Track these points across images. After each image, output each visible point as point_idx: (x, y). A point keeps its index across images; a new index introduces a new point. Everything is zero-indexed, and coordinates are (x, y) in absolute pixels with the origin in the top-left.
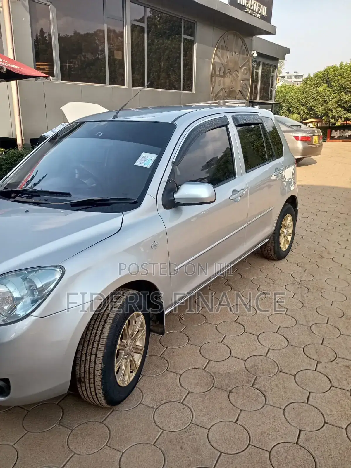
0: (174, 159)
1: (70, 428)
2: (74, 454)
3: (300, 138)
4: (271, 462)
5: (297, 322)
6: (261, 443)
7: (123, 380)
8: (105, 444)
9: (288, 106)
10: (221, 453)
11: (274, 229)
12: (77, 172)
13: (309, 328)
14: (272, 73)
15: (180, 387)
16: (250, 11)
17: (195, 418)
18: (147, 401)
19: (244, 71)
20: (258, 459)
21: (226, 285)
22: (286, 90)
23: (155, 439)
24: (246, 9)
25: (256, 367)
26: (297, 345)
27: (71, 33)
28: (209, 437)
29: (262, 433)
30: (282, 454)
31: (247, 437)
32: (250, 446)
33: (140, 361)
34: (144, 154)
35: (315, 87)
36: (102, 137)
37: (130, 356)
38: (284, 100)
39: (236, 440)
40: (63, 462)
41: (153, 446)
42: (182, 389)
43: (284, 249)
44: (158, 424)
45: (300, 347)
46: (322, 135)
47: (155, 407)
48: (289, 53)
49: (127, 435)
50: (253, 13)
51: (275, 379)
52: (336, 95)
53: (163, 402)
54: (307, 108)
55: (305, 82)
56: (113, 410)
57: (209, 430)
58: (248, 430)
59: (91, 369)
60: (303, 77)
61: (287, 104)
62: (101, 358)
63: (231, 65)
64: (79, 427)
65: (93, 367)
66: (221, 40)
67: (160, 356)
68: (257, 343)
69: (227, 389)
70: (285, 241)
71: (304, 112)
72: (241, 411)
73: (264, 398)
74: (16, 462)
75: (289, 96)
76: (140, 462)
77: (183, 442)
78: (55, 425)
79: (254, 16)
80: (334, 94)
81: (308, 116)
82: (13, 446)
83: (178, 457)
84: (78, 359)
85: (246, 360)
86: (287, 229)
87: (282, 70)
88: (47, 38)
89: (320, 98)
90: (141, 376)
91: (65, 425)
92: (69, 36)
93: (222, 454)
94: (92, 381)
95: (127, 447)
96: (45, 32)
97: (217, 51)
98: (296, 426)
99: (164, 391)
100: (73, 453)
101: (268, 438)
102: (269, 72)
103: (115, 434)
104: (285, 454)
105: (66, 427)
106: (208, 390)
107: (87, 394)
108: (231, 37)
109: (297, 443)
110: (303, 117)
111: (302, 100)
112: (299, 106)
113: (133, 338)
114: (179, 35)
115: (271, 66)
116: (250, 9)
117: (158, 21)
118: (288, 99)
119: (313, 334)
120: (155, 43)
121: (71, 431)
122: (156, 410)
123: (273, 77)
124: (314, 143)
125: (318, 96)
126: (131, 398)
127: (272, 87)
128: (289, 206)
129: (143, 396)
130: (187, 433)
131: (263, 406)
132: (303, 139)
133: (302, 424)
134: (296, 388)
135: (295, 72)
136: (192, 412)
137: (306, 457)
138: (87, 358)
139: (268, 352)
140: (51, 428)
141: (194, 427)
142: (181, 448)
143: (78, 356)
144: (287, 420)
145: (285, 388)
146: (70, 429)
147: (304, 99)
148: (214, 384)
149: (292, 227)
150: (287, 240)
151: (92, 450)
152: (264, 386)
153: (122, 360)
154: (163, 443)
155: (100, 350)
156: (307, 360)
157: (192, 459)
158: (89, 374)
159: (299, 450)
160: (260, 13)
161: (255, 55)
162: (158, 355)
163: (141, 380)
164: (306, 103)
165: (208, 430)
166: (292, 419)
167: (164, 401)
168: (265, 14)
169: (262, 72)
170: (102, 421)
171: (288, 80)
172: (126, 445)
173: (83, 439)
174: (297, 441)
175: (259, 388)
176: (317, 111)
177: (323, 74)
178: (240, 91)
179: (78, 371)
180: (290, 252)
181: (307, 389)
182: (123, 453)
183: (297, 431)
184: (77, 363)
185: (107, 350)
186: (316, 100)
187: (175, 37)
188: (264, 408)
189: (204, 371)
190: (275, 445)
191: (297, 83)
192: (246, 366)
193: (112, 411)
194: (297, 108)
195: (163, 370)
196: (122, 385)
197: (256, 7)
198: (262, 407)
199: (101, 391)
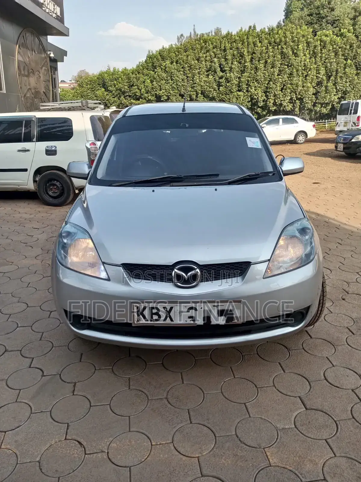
14: (53, 74)
16: (47, 10)
19: (44, 72)
24: (44, 7)
50: (50, 12)
52: (115, 99)
63: (33, 65)
66: (21, 37)
79: (51, 15)
80: (114, 98)
97: (19, 49)
108: (29, 35)
115: (52, 67)
116: (47, 8)
123: (55, 79)
127: (55, 89)
160: (55, 12)
161: (52, 55)
168: (59, 14)
177: (98, 78)
178: (44, 92)
197: (51, 6)
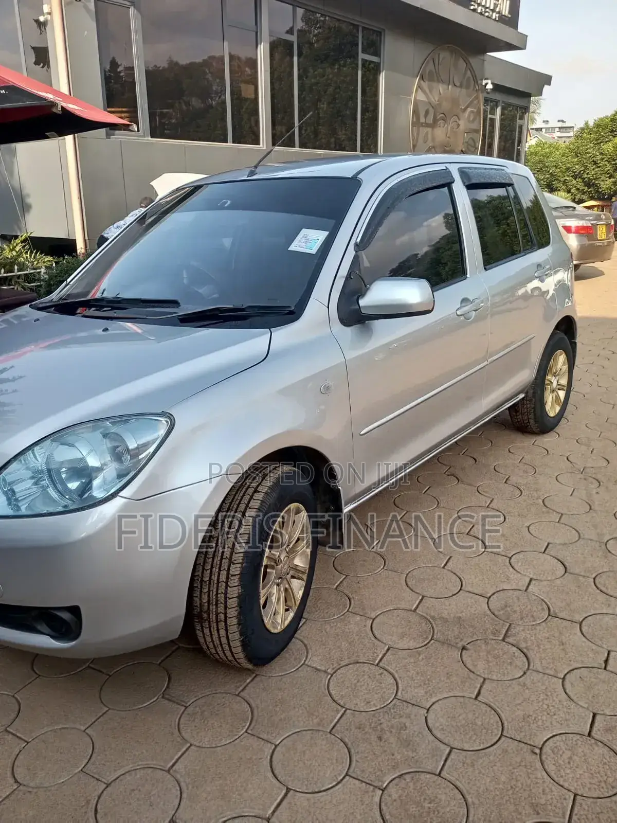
0: (357, 238)
1: (183, 703)
2: (191, 745)
3: (573, 230)
4: (542, 764)
5: (582, 535)
6: (523, 734)
7: (272, 622)
8: (245, 730)
9: (548, 178)
10: (452, 748)
11: (534, 377)
12: (184, 273)
13: (604, 547)
14: (520, 119)
15: (373, 639)
16: (480, 8)
17: (403, 690)
18: (315, 661)
19: (469, 116)
20: (518, 759)
21: (448, 475)
22: (545, 150)
23: (331, 723)
25: (509, 609)
26: (582, 574)
27: (163, 64)
28: (429, 721)
29: (526, 717)
30: (563, 752)
31: (498, 722)
32: (503, 738)
33: (301, 593)
34: (304, 232)
35: (598, 144)
36: (229, 208)
37: (285, 581)
38: (541, 169)
39: (477, 727)
40: (172, 758)
41: (329, 735)
42: (377, 642)
43: (551, 414)
44: (336, 699)
45: (588, 577)
46: (613, 223)
47: (329, 671)
48: (550, 85)
49: (282, 717)
50: (486, 12)
51: (544, 629)
53: (343, 663)
54: (583, 182)
55: (580, 135)
56: (257, 675)
57: (428, 710)
58: (500, 712)
59: (219, 595)
60: (575, 129)
61: (547, 176)
62: (237, 577)
63: (446, 106)
64: (198, 701)
65: (224, 592)
66: (428, 62)
67: (336, 589)
68: (508, 569)
69: (457, 643)
70: (554, 398)
71: (578, 189)
72: (485, 679)
73: (525, 659)
74: (91, 756)
75: (550, 162)
76: (307, 760)
77: (382, 729)
78: (156, 698)
79: (487, 17)
81: (584, 197)
82: (84, 731)
83: (374, 754)
84: (198, 579)
85: (490, 597)
86: (557, 377)
87: (536, 117)
88: (122, 74)
89: (606, 163)
90: (303, 621)
91: (173, 699)
92: (161, 68)
93: (454, 750)
94: (222, 617)
95: (282, 736)
96: (119, 63)
97: (422, 82)
98: (586, 706)
99: (344, 645)
100: (188, 745)
101: (535, 725)
102: (513, 119)
103: (260, 714)
104: (568, 753)
105: (174, 702)
106: (423, 644)
107: (213, 641)
108: (445, 56)
109: (589, 735)
110: (577, 197)
111: (574, 168)
112: (568, 178)
113: (290, 549)
114: (352, 59)
115: (517, 107)
116: (479, 5)
117: (315, 36)
118: (547, 167)
119: (609, 554)
120: (309, 74)
121: (184, 708)
122: (332, 676)
123: (521, 127)
124: (599, 238)
125: (603, 159)
126: (287, 655)
127: (519, 145)
128: (562, 335)
129: (307, 653)
130: (388, 714)
131: (525, 673)
132: (579, 231)
133: (597, 703)
134: (583, 644)
135: (559, 121)
136: (395, 680)
137: (608, 758)
138: (213, 577)
139: (529, 584)
140: (148, 703)
141: (400, 704)
142: (380, 738)
143: (196, 574)
144: (569, 697)
145: (563, 644)
146: (182, 705)
147: (577, 167)
148: (433, 636)
149: (567, 374)
150: (558, 397)
151: (221, 740)
152: (525, 640)
153: (271, 585)
154: (347, 729)
155: (235, 562)
156: (602, 597)
157: (399, 757)
158: (216, 604)
159: (594, 746)
160: (497, 10)
161: (490, 86)
162: (331, 586)
163: (304, 627)
164: (582, 172)
165: (426, 711)
166: (578, 695)
167: (347, 662)
168: (507, 13)
169: (502, 120)
170: (237, 693)
171: (547, 135)
172: (281, 732)
173: (206, 722)
174: (590, 732)
175: (514, 642)
176: (602, 186)
177: (612, 120)
178: (462, 151)
179: (197, 600)
180: (563, 421)
181: (604, 646)
182: (276, 746)
183: (590, 714)
184: (195, 585)
185: (247, 562)
186: (599, 167)
187: (346, 62)
188: (525, 676)
189: (414, 614)
190: (548, 737)
191: (563, 139)
192: (491, 608)
193: (255, 677)
194: (565, 183)
195: (342, 612)
196: (273, 631)
198: (523, 675)
199: (237, 635)
